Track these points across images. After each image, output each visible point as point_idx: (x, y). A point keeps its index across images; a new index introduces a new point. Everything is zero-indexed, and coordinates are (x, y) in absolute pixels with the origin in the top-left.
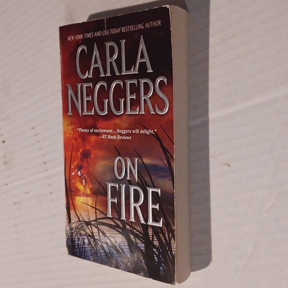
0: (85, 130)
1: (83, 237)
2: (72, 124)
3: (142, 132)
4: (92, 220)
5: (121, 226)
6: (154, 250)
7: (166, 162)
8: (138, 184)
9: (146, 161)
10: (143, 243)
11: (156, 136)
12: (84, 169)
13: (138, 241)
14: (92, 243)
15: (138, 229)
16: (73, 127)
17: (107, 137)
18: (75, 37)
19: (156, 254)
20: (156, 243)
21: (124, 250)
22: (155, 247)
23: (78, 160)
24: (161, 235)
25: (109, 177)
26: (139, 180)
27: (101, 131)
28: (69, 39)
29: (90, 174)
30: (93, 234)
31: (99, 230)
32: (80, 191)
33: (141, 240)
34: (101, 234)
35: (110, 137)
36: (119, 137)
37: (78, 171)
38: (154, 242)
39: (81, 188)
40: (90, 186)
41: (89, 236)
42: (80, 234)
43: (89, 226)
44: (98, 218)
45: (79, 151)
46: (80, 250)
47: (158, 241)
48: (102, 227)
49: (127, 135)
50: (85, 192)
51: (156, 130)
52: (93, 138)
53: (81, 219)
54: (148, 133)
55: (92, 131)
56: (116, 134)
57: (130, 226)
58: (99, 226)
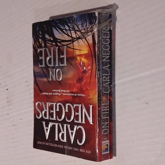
0: (80, 95)
1: (83, 28)
2: (90, 99)
3: (47, 94)
4: (76, 41)
5: (58, 43)
6: (41, 36)
7: (37, 79)
8: (49, 67)
9: (45, 79)
10: (46, 38)
11: (41, 91)
12: (81, 72)
13: (49, 38)
14: (76, 27)
15: (49, 44)
16: (89, 98)
17: (66, 91)
18: (85, 151)
19: (40, 35)
20: (40, 40)
21: (56, 30)
22: (41, 38)
23: (85, 77)
24: (38, 45)
25: (65, 69)
26: (49, 69)
27: (70, 94)
28: (90, 152)
29: (78, 69)
30: (76, 33)
31: (71, 37)
32: (84, 57)
33: (47, 39)
34: (70, 35)
35: (65, 91)
36: (59, 91)
37: (86, 70)
38: (41, 40)
39: (83, 59)
40: (77, 62)
41: (78, 31)
42: (85, 30)
43: (78, 37)
44: (72, 44)
45: (85, 82)
46: (85, 18)
47: (39, 42)
48: (69, 39)
49: (55, 92)
50: (80, 57)
51: (41, 94)
52: (75, 90)
53: (84, 40)
54: (45, 93)
55: (76, 95)
56: (61, 92)
57: (53, 45)
58: (71, 39)
